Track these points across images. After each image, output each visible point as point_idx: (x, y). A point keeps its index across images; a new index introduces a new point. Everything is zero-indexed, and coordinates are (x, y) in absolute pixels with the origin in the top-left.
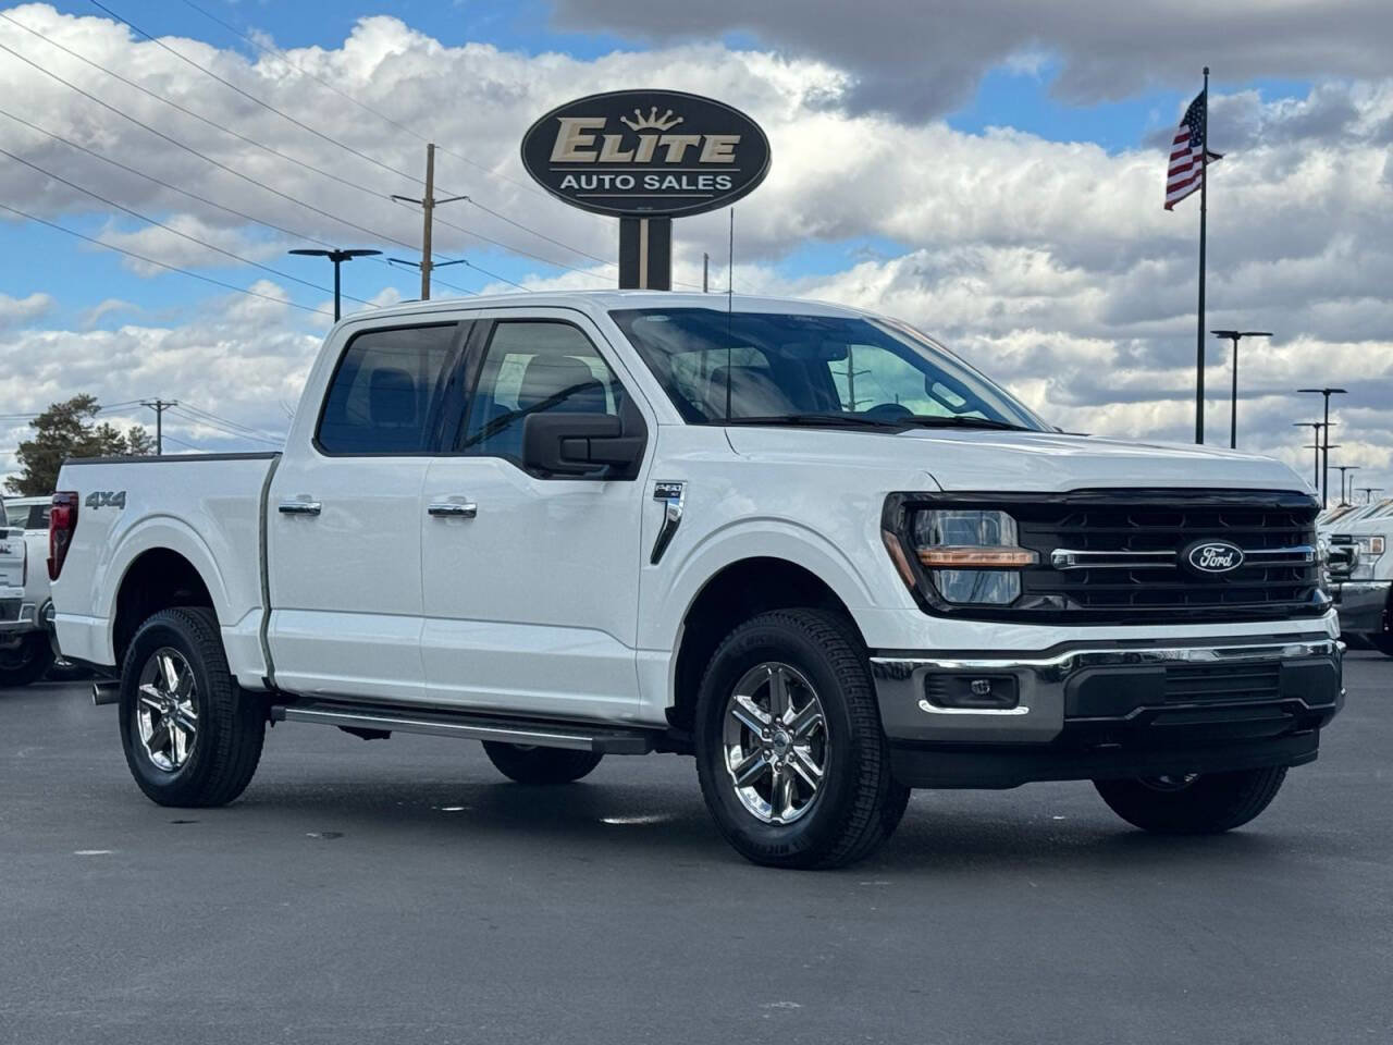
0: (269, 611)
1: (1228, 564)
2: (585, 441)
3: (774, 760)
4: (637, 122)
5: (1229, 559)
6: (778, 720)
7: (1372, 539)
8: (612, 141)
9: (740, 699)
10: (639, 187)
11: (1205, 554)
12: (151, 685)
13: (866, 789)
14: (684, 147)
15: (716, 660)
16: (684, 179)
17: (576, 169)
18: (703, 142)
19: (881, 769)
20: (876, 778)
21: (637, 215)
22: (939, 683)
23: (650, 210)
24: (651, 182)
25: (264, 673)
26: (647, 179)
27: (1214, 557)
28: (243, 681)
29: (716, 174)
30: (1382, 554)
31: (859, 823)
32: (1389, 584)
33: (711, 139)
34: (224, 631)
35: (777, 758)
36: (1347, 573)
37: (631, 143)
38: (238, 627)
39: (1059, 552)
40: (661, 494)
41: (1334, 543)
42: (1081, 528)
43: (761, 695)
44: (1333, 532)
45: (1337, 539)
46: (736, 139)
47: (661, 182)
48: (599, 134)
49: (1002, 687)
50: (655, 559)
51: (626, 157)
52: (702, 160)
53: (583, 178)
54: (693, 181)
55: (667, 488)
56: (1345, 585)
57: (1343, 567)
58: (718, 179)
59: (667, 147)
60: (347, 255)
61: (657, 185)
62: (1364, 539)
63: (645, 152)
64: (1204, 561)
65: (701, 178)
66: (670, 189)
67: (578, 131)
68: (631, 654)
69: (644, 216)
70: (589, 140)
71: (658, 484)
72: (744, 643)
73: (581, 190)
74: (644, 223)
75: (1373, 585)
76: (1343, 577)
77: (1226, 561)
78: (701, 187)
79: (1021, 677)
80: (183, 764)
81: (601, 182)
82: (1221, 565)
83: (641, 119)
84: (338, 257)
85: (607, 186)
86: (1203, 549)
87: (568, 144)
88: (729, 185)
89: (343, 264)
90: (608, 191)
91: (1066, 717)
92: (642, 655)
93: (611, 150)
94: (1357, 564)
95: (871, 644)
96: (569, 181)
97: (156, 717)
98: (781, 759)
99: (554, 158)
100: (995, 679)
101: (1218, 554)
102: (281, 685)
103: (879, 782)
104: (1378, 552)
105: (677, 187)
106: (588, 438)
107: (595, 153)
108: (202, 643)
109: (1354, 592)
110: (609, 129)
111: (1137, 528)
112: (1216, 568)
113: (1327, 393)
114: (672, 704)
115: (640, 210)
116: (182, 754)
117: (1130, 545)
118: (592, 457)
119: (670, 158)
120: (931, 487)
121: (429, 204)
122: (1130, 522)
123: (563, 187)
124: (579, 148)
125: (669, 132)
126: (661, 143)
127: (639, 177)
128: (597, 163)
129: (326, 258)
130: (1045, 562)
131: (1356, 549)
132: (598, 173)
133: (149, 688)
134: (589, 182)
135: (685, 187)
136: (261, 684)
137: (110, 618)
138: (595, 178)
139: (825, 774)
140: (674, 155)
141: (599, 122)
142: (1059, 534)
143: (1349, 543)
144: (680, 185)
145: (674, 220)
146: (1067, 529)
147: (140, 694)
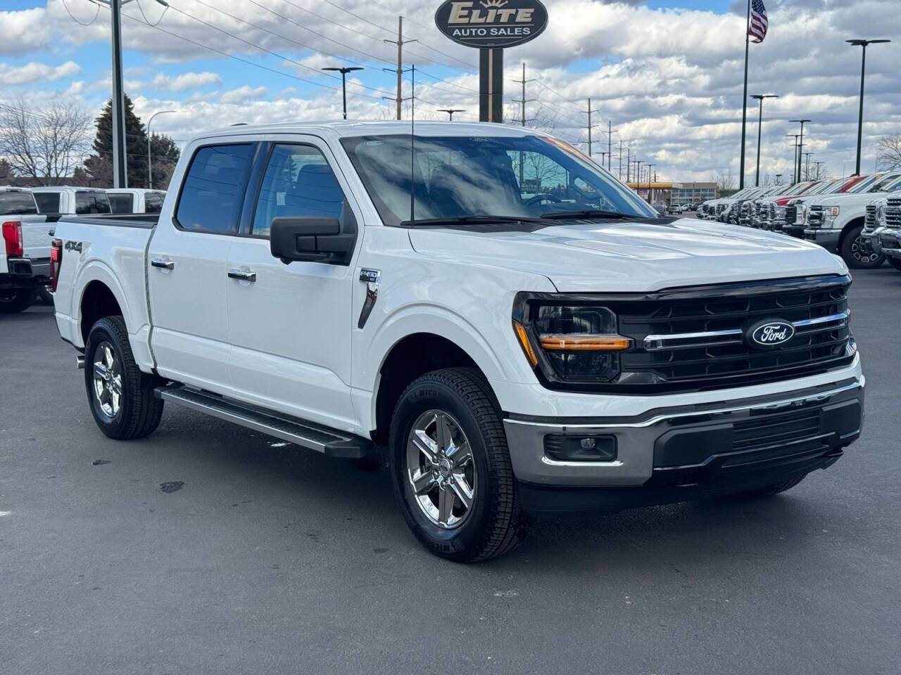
0: (152, 327)
1: (783, 338)
2: (313, 237)
3: (440, 479)
4: (487, 4)
5: (783, 333)
6: (443, 451)
7: (832, 208)
8: (476, 13)
9: (417, 432)
10: (488, 34)
11: (765, 332)
12: (101, 363)
13: (503, 514)
14: (508, 15)
15: (402, 401)
16: (509, 29)
17: (460, 26)
18: (517, 12)
19: (514, 499)
20: (510, 505)
21: (487, 47)
22: (555, 442)
23: (493, 45)
24: (494, 31)
25: (153, 366)
26: (492, 30)
27: (771, 333)
28: (143, 369)
29: (523, 27)
30: (837, 216)
31: (498, 537)
32: (840, 231)
33: (521, 11)
34: (130, 337)
35: (442, 479)
36: (820, 225)
37: (484, 13)
38: (137, 337)
39: (650, 338)
40: (364, 279)
41: (812, 210)
42: (667, 319)
43: (431, 432)
44: (812, 204)
45: (814, 208)
46: (532, 10)
47: (498, 31)
48: (470, 10)
49: (605, 444)
50: (361, 324)
51: (482, 20)
52: (517, 20)
53: (463, 31)
54: (512, 31)
55: (368, 274)
56: (818, 231)
57: (817, 222)
58: (524, 30)
59: (501, 15)
60: (348, 70)
61: (496, 33)
62: (828, 208)
63: (491, 18)
64: (764, 338)
65: (516, 29)
66: (503, 35)
67: (460, 8)
68: (348, 390)
69: (491, 47)
70: (465, 12)
71: (362, 270)
72: (418, 394)
73: (462, 36)
74: (491, 51)
75: (833, 231)
76: (817, 227)
77: (781, 336)
78: (516, 33)
79: (619, 438)
80: (117, 413)
81: (471, 32)
82: (777, 339)
83: (489, 2)
84: (344, 71)
85: (474, 34)
86: (763, 328)
87: (456, 15)
88: (529, 32)
89: (346, 74)
90: (474, 37)
91: (654, 467)
92: (355, 392)
93: (475, 18)
94: (824, 221)
95: (504, 409)
96: (457, 32)
97: (104, 382)
98: (445, 480)
99: (450, 22)
100: (599, 439)
101: (775, 331)
102: (162, 374)
103: (512, 508)
104: (835, 215)
105: (505, 34)
106: (315, 235)
107: (468, 19)
108: (121, 341)
109: (822, 234)
110: (474, 7)
111: (712, 315)
112: (773, 341)
113: (802, 122)
114: (375, 428)
115: (489, 45)
116: (117, 407)
117: (706, 329)
118: (319, 249)
119: (502, 20)
120: (550, 289)
121: (400, 43)
122: (707, 311)
123: (454, 35)
124: (461, 17)
125: (502, 8)
126: (498, 14)
127: (488, 30)
128: (469, 24)
129: (339, 71)
130: (639, 346)
131: (824, 212)
132: (470, 28)
133: (98, 364)
134: (466, 32)
135: (509, 33)
136: (151, 372)
137: (78, 319)
138: (468, 30)
139: (474, 496)
140: (504, 19)
141: (470, 4)
142: (651, 324)
143: (820, 210)
144: (507, 32)
145: (504, 49)
146: (657, 320)
147: (94, 368)
